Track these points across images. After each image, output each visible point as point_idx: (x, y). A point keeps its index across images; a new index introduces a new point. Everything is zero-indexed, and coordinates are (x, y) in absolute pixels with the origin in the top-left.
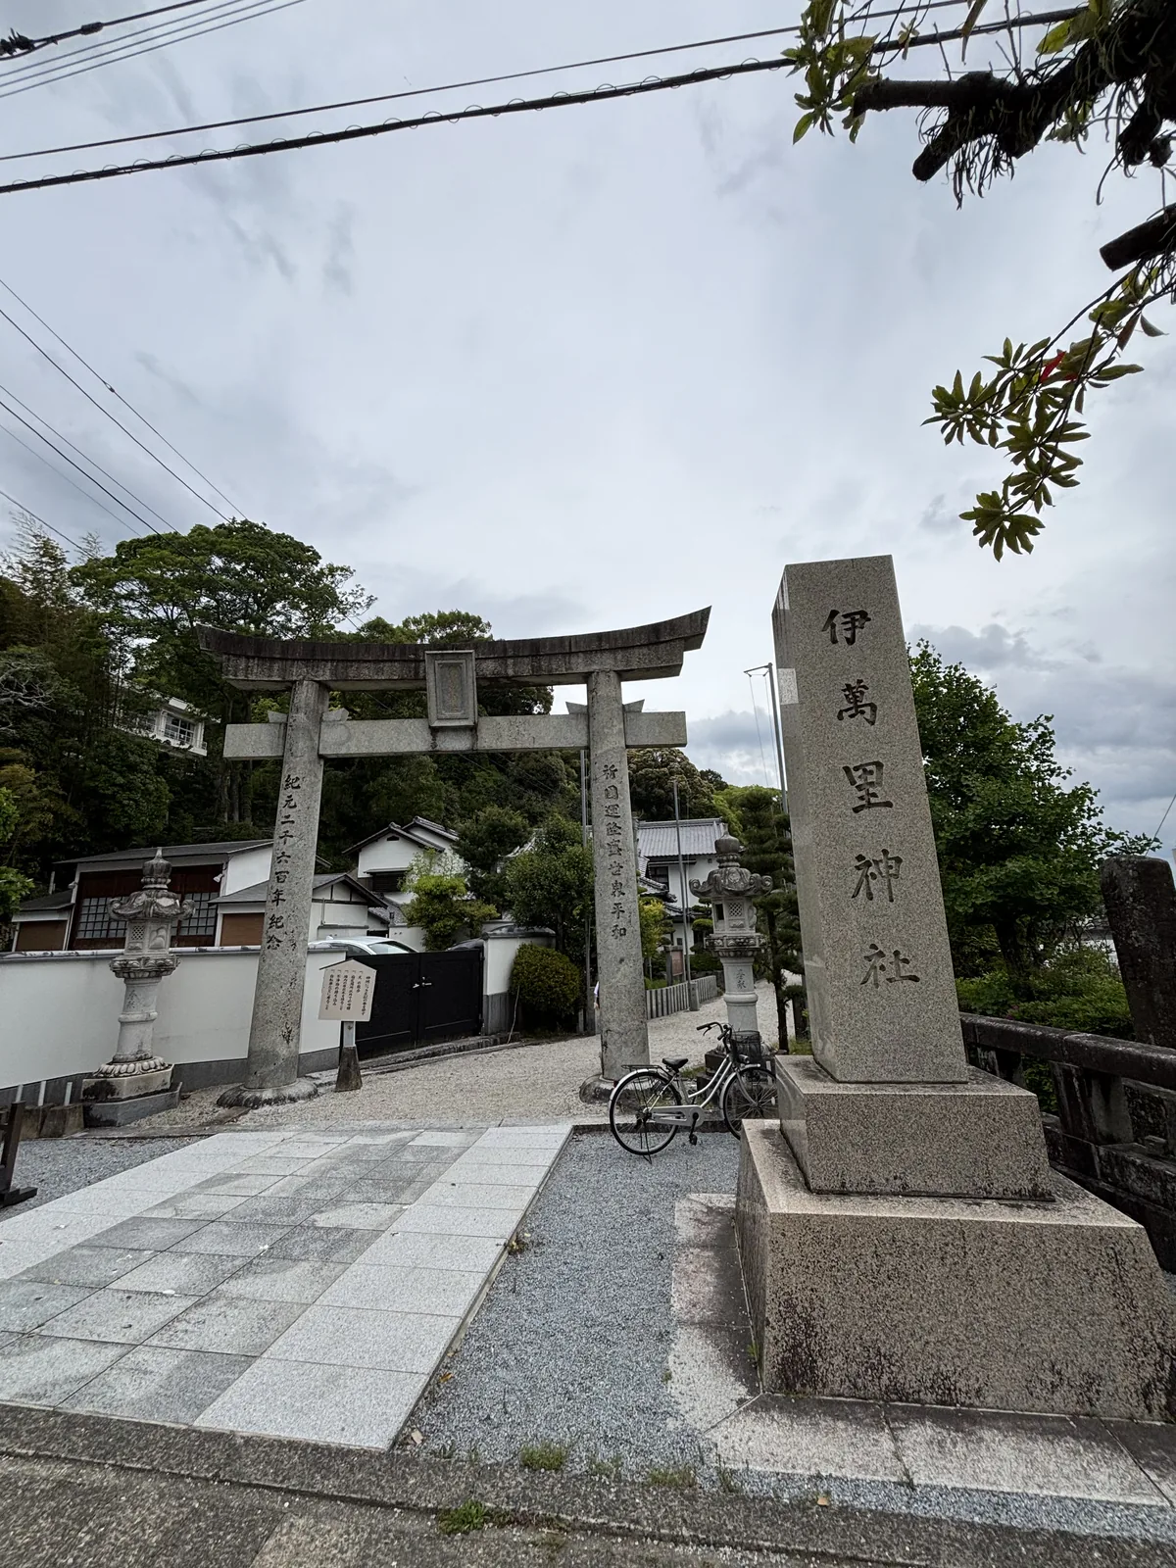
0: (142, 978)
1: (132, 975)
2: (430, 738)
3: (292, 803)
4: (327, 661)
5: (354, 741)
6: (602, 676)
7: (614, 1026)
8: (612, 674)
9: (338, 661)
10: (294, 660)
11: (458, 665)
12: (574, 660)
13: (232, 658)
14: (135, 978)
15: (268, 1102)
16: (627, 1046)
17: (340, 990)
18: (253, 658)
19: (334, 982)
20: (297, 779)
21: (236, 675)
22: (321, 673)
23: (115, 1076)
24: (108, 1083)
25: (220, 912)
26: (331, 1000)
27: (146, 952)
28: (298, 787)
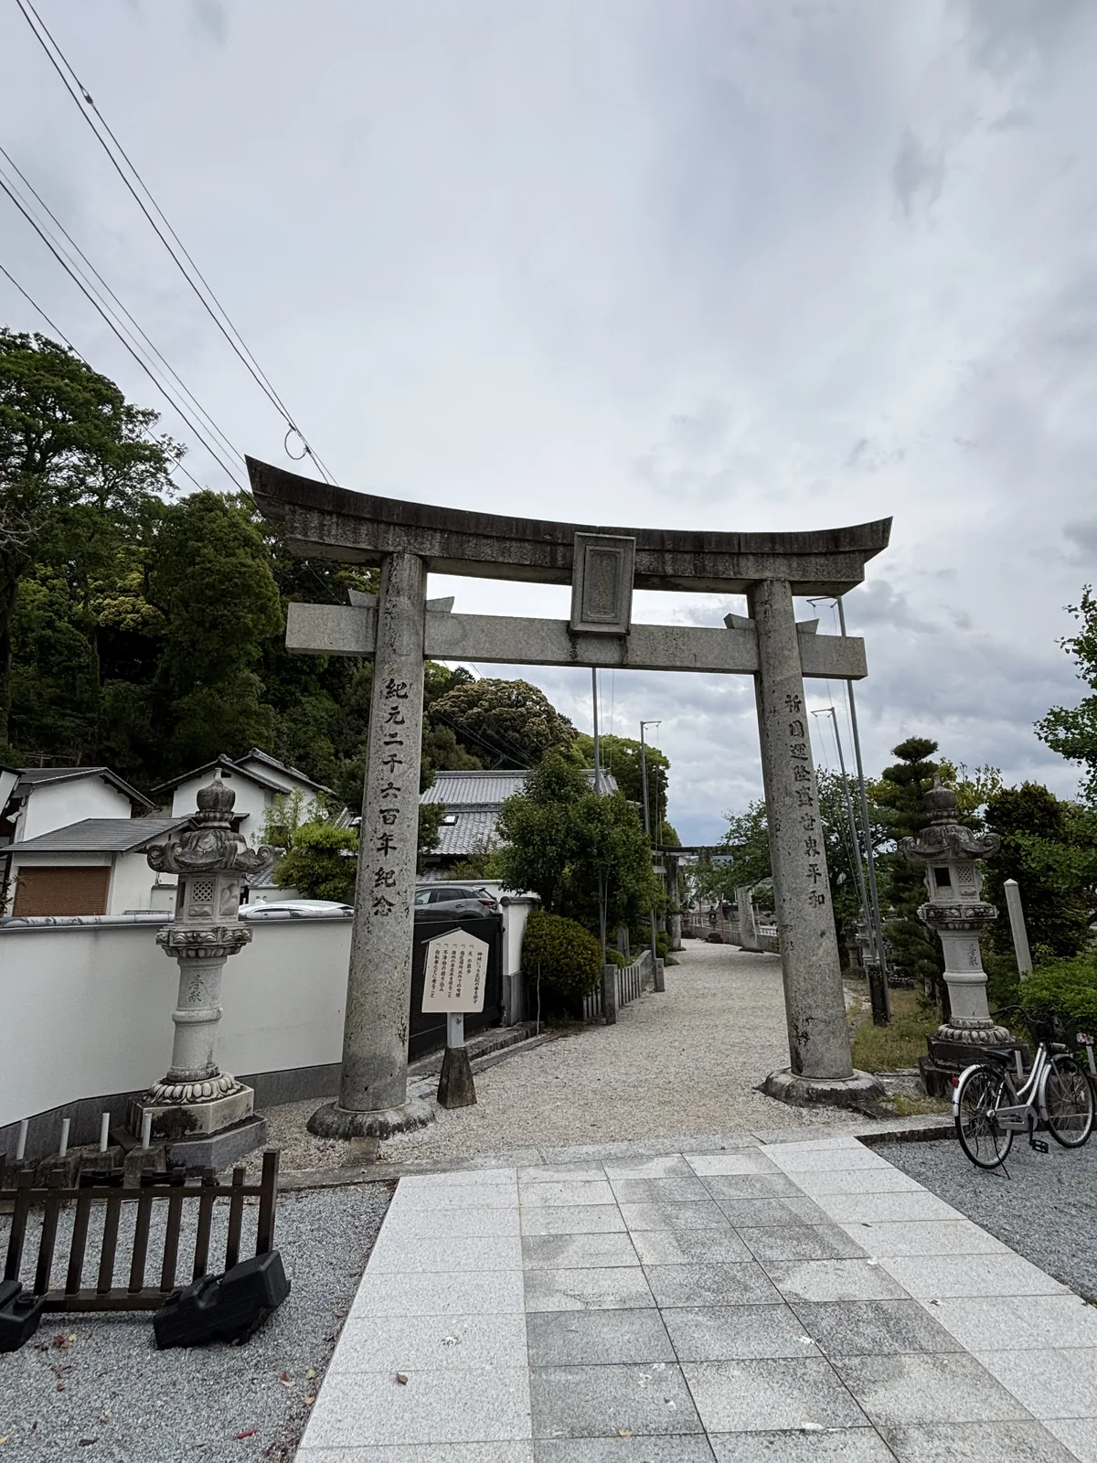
0: (215, 956)
1: (202, 953)
2: (567, 645)
3: (399, 718)
4: (435, 530)
5: (471, 642)
6: (777, 586)
7: (818, 1014)
8: (787, 585)
9: (451, 532)
10: (389, 524)
11: (612, 556)
12: (743, 562)
13: (299, 511)
14: (206, 957)
15: (399, 1128)
16: (835, 1037)
17: (448, 971)
18: (330, 513)
19: (440, 961)
20: (404, 685)
21: (306, 535)
22: (427, 545)
23: (191, 1103)
24: (185, 1112)
25: (15, 865)
26: (437, 984)
27: (218, 921)
28: (405, 696)
